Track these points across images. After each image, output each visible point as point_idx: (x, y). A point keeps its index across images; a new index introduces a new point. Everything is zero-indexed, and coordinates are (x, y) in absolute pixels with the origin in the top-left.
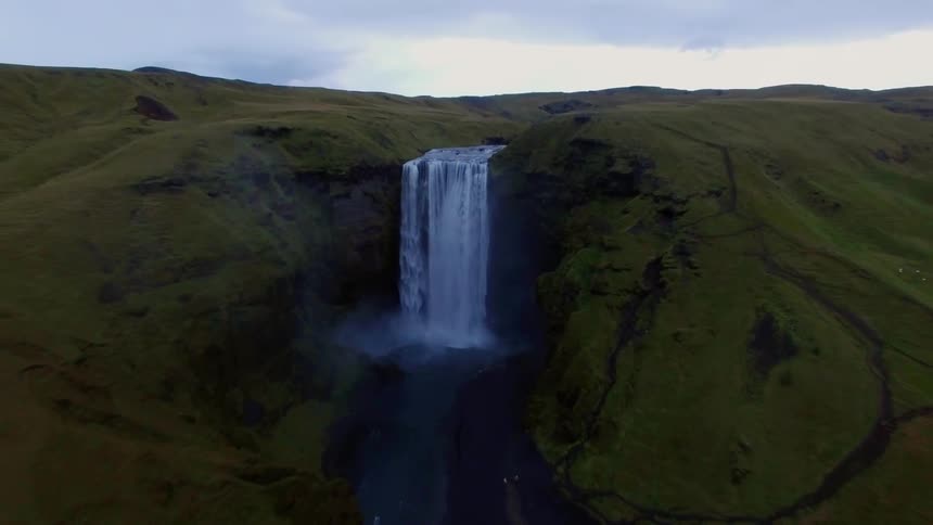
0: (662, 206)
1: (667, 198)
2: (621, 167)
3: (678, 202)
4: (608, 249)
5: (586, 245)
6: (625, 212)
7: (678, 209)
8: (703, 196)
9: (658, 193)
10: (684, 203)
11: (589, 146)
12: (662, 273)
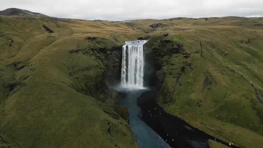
0: (185, 55)
1: (185, 54)
2: (175, 46)
3: (188, 54)
4: (173, 65)
5: (168, 64)
6: (176, 57)
7: (188, 56)
8: (194, 53)
9: (184, 52)
10: (190, 54)
11: (168, 42)
12: (185, 70)
